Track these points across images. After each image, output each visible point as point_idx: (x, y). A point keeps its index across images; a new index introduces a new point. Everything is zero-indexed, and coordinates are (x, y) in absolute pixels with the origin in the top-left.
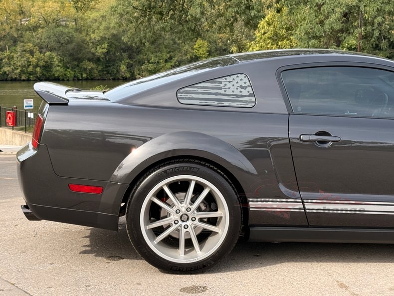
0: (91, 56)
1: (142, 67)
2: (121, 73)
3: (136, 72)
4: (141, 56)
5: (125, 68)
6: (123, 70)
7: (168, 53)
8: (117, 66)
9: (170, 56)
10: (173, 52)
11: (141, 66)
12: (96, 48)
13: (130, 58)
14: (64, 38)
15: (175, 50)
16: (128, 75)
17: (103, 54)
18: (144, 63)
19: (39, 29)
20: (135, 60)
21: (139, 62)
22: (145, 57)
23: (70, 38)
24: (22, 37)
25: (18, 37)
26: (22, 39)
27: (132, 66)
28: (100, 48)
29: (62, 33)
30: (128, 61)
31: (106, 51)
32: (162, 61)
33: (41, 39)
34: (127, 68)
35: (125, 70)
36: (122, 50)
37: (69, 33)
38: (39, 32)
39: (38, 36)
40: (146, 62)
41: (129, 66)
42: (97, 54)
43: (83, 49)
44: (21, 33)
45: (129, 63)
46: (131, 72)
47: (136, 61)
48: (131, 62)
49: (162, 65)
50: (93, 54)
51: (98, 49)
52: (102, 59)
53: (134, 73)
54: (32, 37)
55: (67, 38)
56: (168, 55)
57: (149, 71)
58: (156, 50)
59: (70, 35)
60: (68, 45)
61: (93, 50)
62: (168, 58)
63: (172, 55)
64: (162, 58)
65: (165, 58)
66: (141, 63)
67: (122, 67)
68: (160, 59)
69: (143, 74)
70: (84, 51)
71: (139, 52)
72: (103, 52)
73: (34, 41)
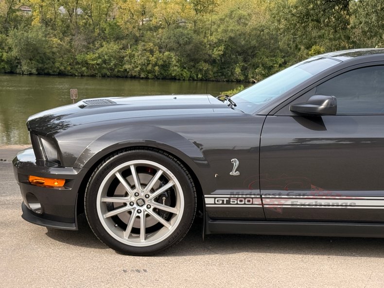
0: (207, 57)
1: (257, 70)
2: (235, 75)
3: (250, 76)
4: (256, 60)
5: (240, 71)
6: (237, 73)
7: (283, 58)
8: (232, 68)
9: (285, 61)
10: (287, 57)
11: (255, 69)
12: (213, 50)
13: (245, 61)
14: (183, 39)
15: (289, 56)
16: (242, 78)
17: (220, 56)
18: (258, 67)
19: (160, 30)
20: (249, 63)
21: (254, 65)
22: (259, 61)
23: (189, 39)
24: (143, 36)
25: (139, 36)
26: (143, 38)
27: (246, 69)
28: (216, 50)
29: (182, 34)
30: (243, 64)
31: (222, 53)
32: (276, 65)
33: (161, 39)
34: (242, 71)
35: (239, 73)
36: (237, 52)
37: (188, 34)
38: (160, 32)
39: (158, 36)
40: (260, 65)
41: (244, 69)
42: (213, 55)
43: (200, 50)
44: (143, 33)
45: (243, 66)
46: (245, 75)
47: (251, 64)
48: (246, 65)
49: (276, 69)
50: (209, 55)
51: (215, 51)
52: (217, 61)
53: (248, 76)
54: (153, 36)
55: (187, 39)
56: (283, 60)
57: (263, 74)
58: (272, 54)
59: (189, 36)
60: (186, 46)
61: (210, 52)
62: (283, 63)
63: (286, 60)
64: (277, 63)
65: (280, 62)
66: (255, 66)
67: (237, 70)
68: (275, 64)
69: (257, 77)
70: (201, 53)
71: (254, 56)
72: (219, 54)
73: (154, 41)
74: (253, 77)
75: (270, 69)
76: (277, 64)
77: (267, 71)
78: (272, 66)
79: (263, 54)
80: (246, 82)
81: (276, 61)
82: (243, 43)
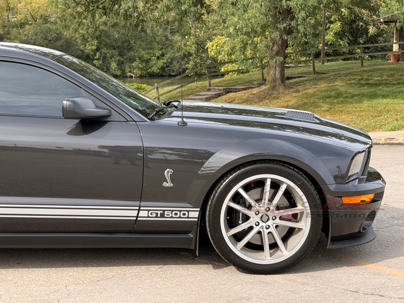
0: (80, 53)
1: (133, 64)
2: (111, 70)
3: (127, 70)
4: (132, 54)
5: (116, 66)
6: (113, 68)
7: (160, 50)
8: (108, 64)
9: (162, 52)
10: (165, 49)
12: (86, 46)
13: (121, 55)
14: (51, 35)
15: (167, 47)
16: (119, 73)
17: (93, 51)
18: (135, 60)
19: (27, 26)
20: (125, 57)
21: (130, 59)
22: (136, 54)
23: (58, 34)
24: (9, 34)
25: (4, 34)
26: (8, 36)
27: (122, 64)
28: (89, 45)
29: (50, 30)
30: (118, 58)
31: (96, 48)
32: (153, 58)
33: (28, 36)
34: (118, 65)
35: (116, 68)
36: (112, 47)
37: (57, 29)
38: (27, 28)
39: (25, 33)
40: (137, 59)
41: (120, 64)
42: (86, 51)
43: (71, 46)
44: (8, 30)
45: (119, 60)
46: (121, 69)
47: (127, 58)
48: (122, 59)
49: (154, 62)
50: (82, 51)
51: (87, 46)
52: (91, 57)
53: (125, 70)
54: (19, 34)
55: (55, 35)
56: (160, 52)
57: (141, 68)
58: (149, 46)
59: (58, 32)
60: (56, 42)
61: (82, 47)
62: (161, 55)
63: (164, 52)
64: (154, 55)
65: (157, 55)
66: (132, 60)
67: (112, 65)
68: (152, 56)
69: (135, 71)
70: (73, 48)
71: (130, 49)
72: (92, 49)
73: (20, 38)
74: (130, 72)
75: (148, 62)
76: (155, 57)
77: (144, 64)
78: (150, 59)
79: (139, 47)
80: (123, 77)
81: (153, 54)
82: (117, 36)
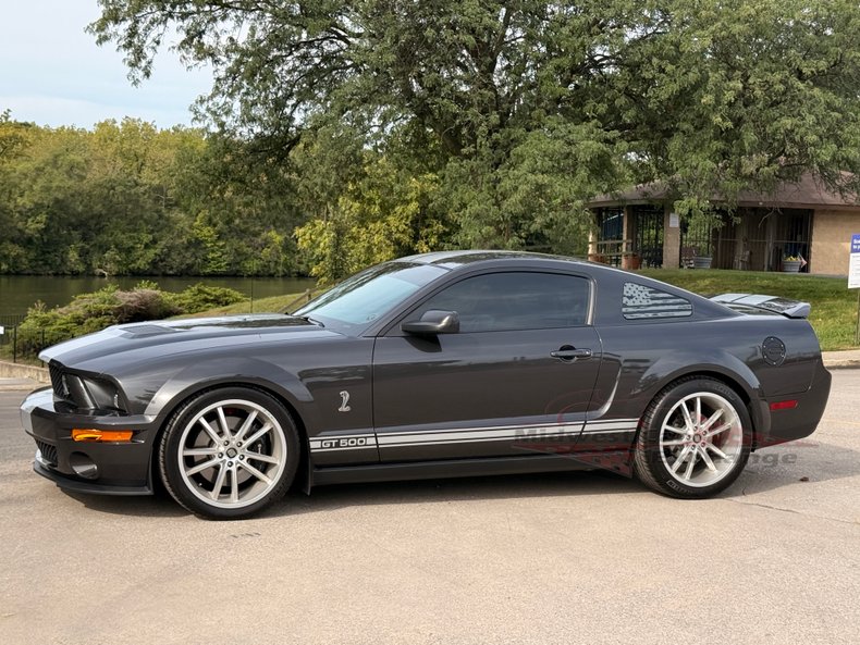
0: (17, 234)
1: (106, 255)
2: (68, 263)
3: (95, 264)
4: (104, 238)
5: (77, 257)
6: (73, 260)
7: (150, 233)
8: (63, 253)
9: (154, 238)
10: (158, 232)
11: (104, 253)
12: (26, 221)
13: (84, 239)
15: (162, 229)
16: (81, 268)
17: (39, 231)
18: (109, 249)
20: (93, 243)
21: (101, 247)
22: (110, 239)
27: (87, 253)
28: (33, 222)
30: (81, 244)
31: (44, 227)
32: (139, 246)
34: (80, 256)
35: (77, 260)
36: (71, 225)
40: (112, 246)
41: (84, 254)
42: (27, 231)
45: (82, 248)
46: (86, 263)
48: (87, 247)
49: (139, 253)
50: (20, 231)
51: (29, 223)
52: (35, 240)
53: (91, 264)
56: (151, 237)
57: (118, 261)
58: (131, 227)
61: (20, 225)
62: (151, 242)
63: (156, 237)
64: (140, 241)
65: (145, 240)
66: (104, 248)
67: (71, 255)
68: (137, 243)
69: (108, 267)
70: (5, 226)
71: (100, 231)
72: (37, 229)
74: (100, 267)
75: (130, 252)
76: (141, 244)
77: (124, 255)
78: (132, 248)
79: (115, 228)
80: (88, 275)
81: (139, 239)
82: (80, 209)
